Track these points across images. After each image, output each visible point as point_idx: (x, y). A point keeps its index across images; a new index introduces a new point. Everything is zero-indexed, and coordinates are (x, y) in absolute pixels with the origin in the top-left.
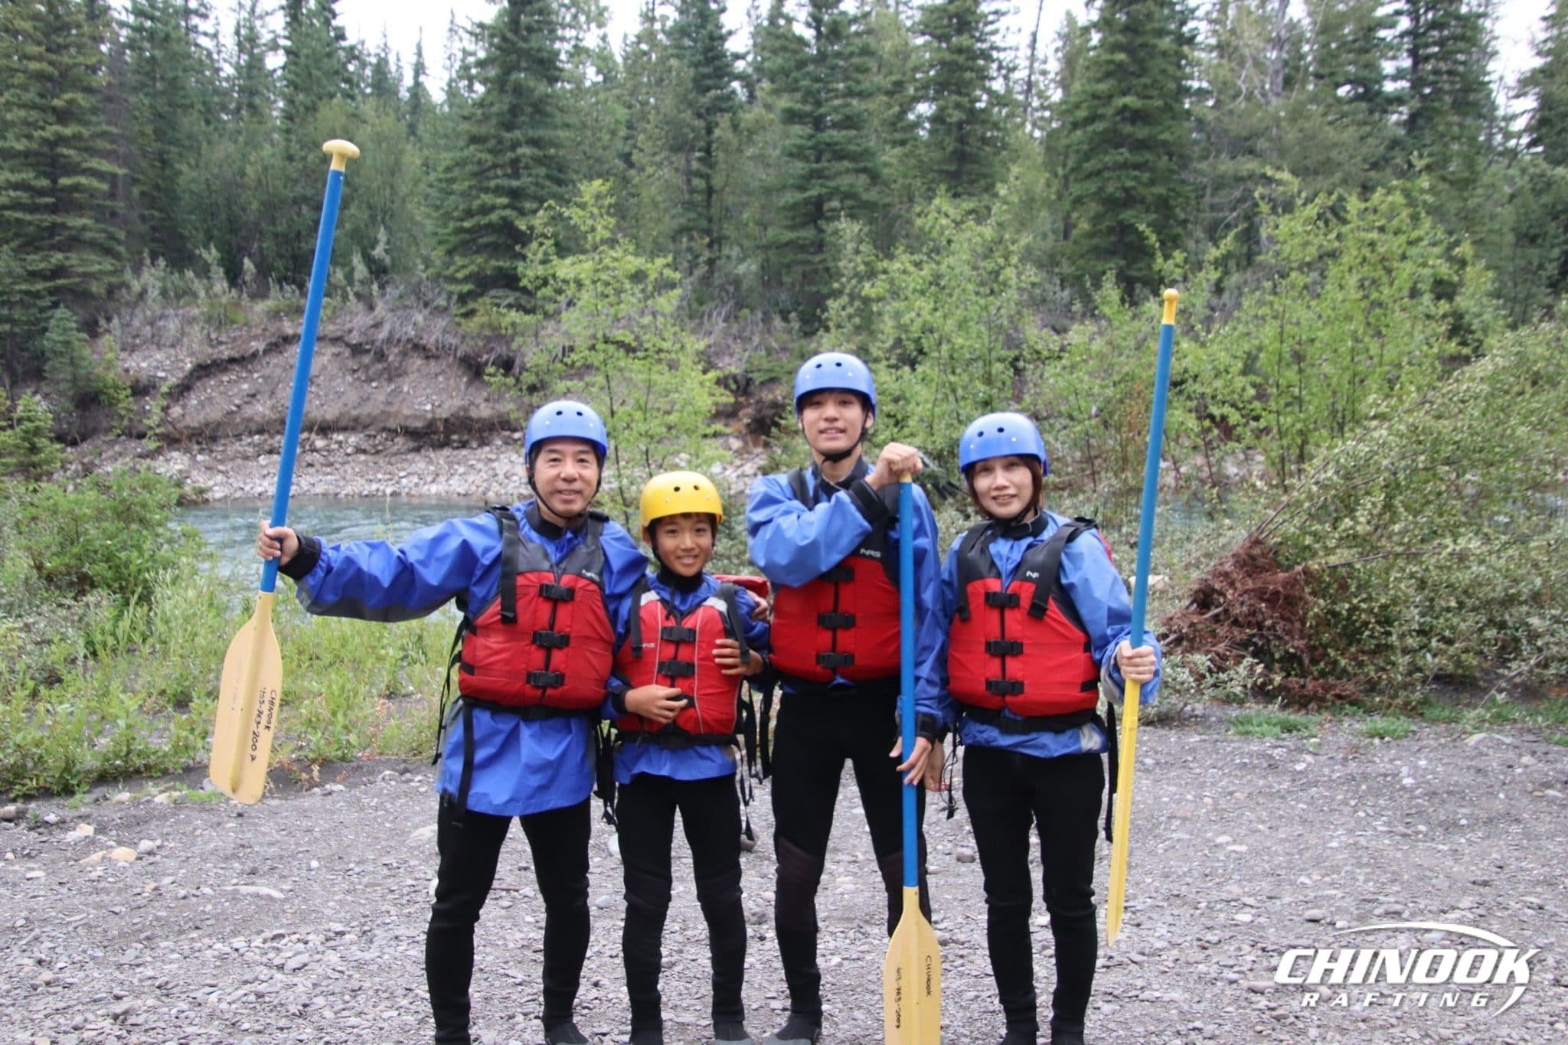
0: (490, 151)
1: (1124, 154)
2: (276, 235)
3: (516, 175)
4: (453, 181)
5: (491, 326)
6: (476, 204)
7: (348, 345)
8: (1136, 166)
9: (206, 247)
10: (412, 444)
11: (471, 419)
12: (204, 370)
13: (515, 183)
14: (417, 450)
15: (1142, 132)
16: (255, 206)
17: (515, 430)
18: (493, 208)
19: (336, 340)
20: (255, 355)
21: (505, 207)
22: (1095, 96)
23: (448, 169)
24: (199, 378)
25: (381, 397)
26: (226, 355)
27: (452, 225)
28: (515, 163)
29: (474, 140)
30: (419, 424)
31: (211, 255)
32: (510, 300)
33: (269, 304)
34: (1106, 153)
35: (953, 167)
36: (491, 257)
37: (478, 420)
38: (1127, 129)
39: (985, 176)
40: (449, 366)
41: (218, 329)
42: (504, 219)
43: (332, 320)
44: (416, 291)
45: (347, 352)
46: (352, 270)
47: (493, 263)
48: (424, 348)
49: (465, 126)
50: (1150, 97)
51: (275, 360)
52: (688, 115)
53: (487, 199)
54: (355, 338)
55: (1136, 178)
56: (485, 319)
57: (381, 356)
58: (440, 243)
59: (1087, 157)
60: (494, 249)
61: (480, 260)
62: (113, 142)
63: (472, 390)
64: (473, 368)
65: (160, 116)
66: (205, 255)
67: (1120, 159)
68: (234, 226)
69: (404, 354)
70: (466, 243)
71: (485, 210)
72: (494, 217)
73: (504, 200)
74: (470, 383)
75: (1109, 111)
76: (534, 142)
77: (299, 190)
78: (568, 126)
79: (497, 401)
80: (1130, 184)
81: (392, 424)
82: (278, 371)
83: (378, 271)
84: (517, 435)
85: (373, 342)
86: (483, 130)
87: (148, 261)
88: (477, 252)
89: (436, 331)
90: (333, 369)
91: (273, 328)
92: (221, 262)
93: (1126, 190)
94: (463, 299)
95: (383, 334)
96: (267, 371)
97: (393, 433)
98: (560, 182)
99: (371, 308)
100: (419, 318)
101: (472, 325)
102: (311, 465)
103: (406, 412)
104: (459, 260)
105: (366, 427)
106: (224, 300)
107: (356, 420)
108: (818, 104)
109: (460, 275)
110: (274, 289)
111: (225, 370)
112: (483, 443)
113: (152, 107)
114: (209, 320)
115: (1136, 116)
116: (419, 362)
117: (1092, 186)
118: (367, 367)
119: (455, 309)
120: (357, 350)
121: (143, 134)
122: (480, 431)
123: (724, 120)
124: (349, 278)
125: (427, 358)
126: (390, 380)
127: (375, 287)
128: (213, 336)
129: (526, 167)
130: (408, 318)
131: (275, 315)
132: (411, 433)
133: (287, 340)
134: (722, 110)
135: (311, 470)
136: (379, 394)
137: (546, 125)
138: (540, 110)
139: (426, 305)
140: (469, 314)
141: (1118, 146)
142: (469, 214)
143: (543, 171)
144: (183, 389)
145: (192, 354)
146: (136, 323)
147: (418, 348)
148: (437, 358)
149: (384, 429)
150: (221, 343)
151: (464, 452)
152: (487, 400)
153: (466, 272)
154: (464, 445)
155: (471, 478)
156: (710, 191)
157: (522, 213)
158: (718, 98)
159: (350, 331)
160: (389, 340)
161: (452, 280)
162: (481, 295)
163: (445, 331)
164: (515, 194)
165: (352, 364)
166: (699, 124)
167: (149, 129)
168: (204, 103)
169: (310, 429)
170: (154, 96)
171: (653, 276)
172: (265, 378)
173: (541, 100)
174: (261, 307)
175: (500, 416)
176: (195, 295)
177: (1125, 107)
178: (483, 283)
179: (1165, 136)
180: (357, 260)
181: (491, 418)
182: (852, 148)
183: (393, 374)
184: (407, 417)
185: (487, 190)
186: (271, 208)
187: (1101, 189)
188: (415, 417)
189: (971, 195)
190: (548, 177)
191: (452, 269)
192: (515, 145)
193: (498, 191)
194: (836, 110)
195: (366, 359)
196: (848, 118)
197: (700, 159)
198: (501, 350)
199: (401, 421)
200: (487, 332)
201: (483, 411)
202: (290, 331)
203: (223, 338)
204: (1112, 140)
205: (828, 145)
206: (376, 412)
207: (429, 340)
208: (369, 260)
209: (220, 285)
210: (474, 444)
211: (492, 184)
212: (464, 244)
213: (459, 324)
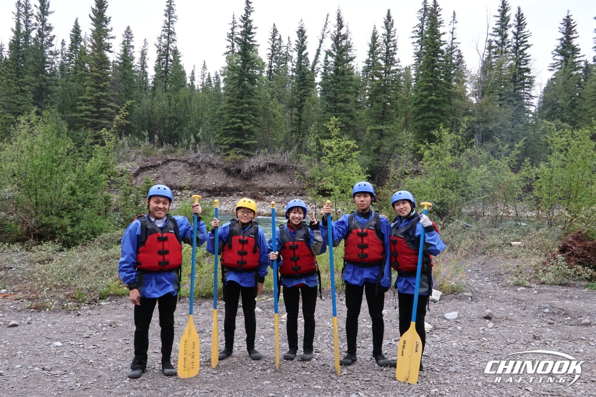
0: (235, 105)
1: (431, 114)
2: (164, 128)
3: (242, 112)
4: (223, 114)
5: (234, 159)
6: (231, 121)
7: (188, 163)
8: (434, 117)
9: (145, 131)
10: (208, 195)
11: (227, 187)
12: (143, 169)
13: (243, 115)
14: (210, 196)
15: (437, 107)
16: (158, 119)
17: (241, 192)
18: (236, 123)
19: (184, 161)
20: (159, 165)
21: (240, 123)
22: (422, 96)
23: (221, 110)
24: (141, 172)
25: (199, 180)
26: (149, 165)
27: (222, 128)
28: (242, 109)
29: (230, 102)
30: (211, 189)
31: (146, 133)
32: (240, 151)
33: (164, 149)
34: (425, 113)
35: (382, 116)
36: (234, 138)
37: (230, 188)
38: (433, 106)
39: (391, 119)
40: (220, 171)
41: (147, 156)
42: (239, 126)
43: (183, 155)
44: (210, 148)
45: (188, 165)
46: (190, 140)
47: (235, 139)
48: (213, 165)
49: (227, 97)
50: (438, 97)
51: (165, 167)
52: (295, 97)
53: (234, 120)
54: (191, 161)
55: (435, 121)
56: (233, 157)
57: (199, 167)
58: (217, 133)
59: (419, 114)
60: (236, 135)
61: (231, 139)
62: (114, 98)
63: (227, 178)
64: (228, 172)
65: (126, 90)
66: (144, 133)
67: (430, 115)
68: (150, 125)
69: (206, 166)
70: (226, 134)
71: (233, 123)
72: (236, 125)
73: (239, 121)
74: (227, 176)
75: (427, 100)
76: (249, 103)
77: (173, 114)
78: (259, 99)
79: (235, 182)
80: (433, 123)
81: (202, 188)
82: (166, 170)
83: (198, 140)
84: (241, 193)
85: (197, 163)
86: (234, 99)
87: (123, 135)
88: (230, 136)
89: (217, 160)
90: (183, 170)
91: (164, 157)
92: (149, 136)
93: (431, 124)
94: (225, 150)
95: (200, 160)
96: (162, 170)
97: (203, 191)
98: (255, 116)
99: (196, 152)
100: (211, 156)
101: (229, 159)
102: (176, 200)
103: (207, 185)
104: (224, 138)
105: (194, 189)
106: (149, 148)
107: (190, 186)
108: (336, 94)
109: (224, 143)
110: (165, 145)
111: (149, 169)
112: (230, 195)
113: (125, 87)
114: (144, 154)
115: (436, 103)
116: (211, 169)
117: (421, 123)
118: (194, 170)
119: (222, 153)
120: (191, 165)
121: (122, 95)
122: (230, 191)
123: (307, 99)
124: (189, 142)
125: (213, 168)
126: (201, 174)
127: (198, 145)
128: (145, 159)
129: (246, 111)
130: (207, 156)
131: (165, 153)
132: (208, 191)
133: (169, 161)
134: (306, 96)
135: (176, 201)
136: (198, 179)
137: (253, 98)
138: (250, 93)
139: (213, 152)
140: (229, 155)
141: (429, 111)
142: (227, 124)
143: (251, 112)
144: (136, 175)
145: (139, 164)
146: (121, 154)
147: (211, 165)
148: (216, 168)
149: (199, 190)
150: (148, 161)
151: (225, 198)
152: (232, 182)
153: (227, 142)
154: (224, 195)
155: (227, 206)
156: (300, 120)
157: (245, 124)
158: (305, 92)
159: (189, 159)
160: (202, 162)
161: (222, 144)
162: (231, 149)
163: (219, 160)
164: (242, 119)
165: (189, 169)
166: (299, 100)
167: (123, 94)
168: (140, 87)
169: (176, 189)
170: (125, 84)
171: (351, 147)
172: (162, 172)
173: (251, 90)
174: (161, 150)
175: (236, 187)
176: (140, 146)
177: (432, 99)
178: (232, 146)
179: (444, 109)
180: (192, 137)
181: (233, 187)
182: (348, 109)
183: (203, 173)
184: (207, 186)
185: (233, 117)
186: (163, 119)
187: (424, 124)
188: (210, 186)
189: (387, 124)
190: (252, 114)
191: (222, 141)
192: (242, 104)
193: (237, 118)
194: (342, 97)
195: (194, 168)
196: (346, 100)
197: (297, 110)
198: (238, 166)
199: (205, 187)
200: (233, 161)
201: (231, 185)
202: (170, 158)
203: (148, 160)
204: (427, 109)
205: (340, 108)
206: (197, 184)
207: (214, 162)
208: (195, 137)
209: (147, 143)
210: (228, 195)
211: (236, 115)
212: (225, 133)
213: (224, 158)
